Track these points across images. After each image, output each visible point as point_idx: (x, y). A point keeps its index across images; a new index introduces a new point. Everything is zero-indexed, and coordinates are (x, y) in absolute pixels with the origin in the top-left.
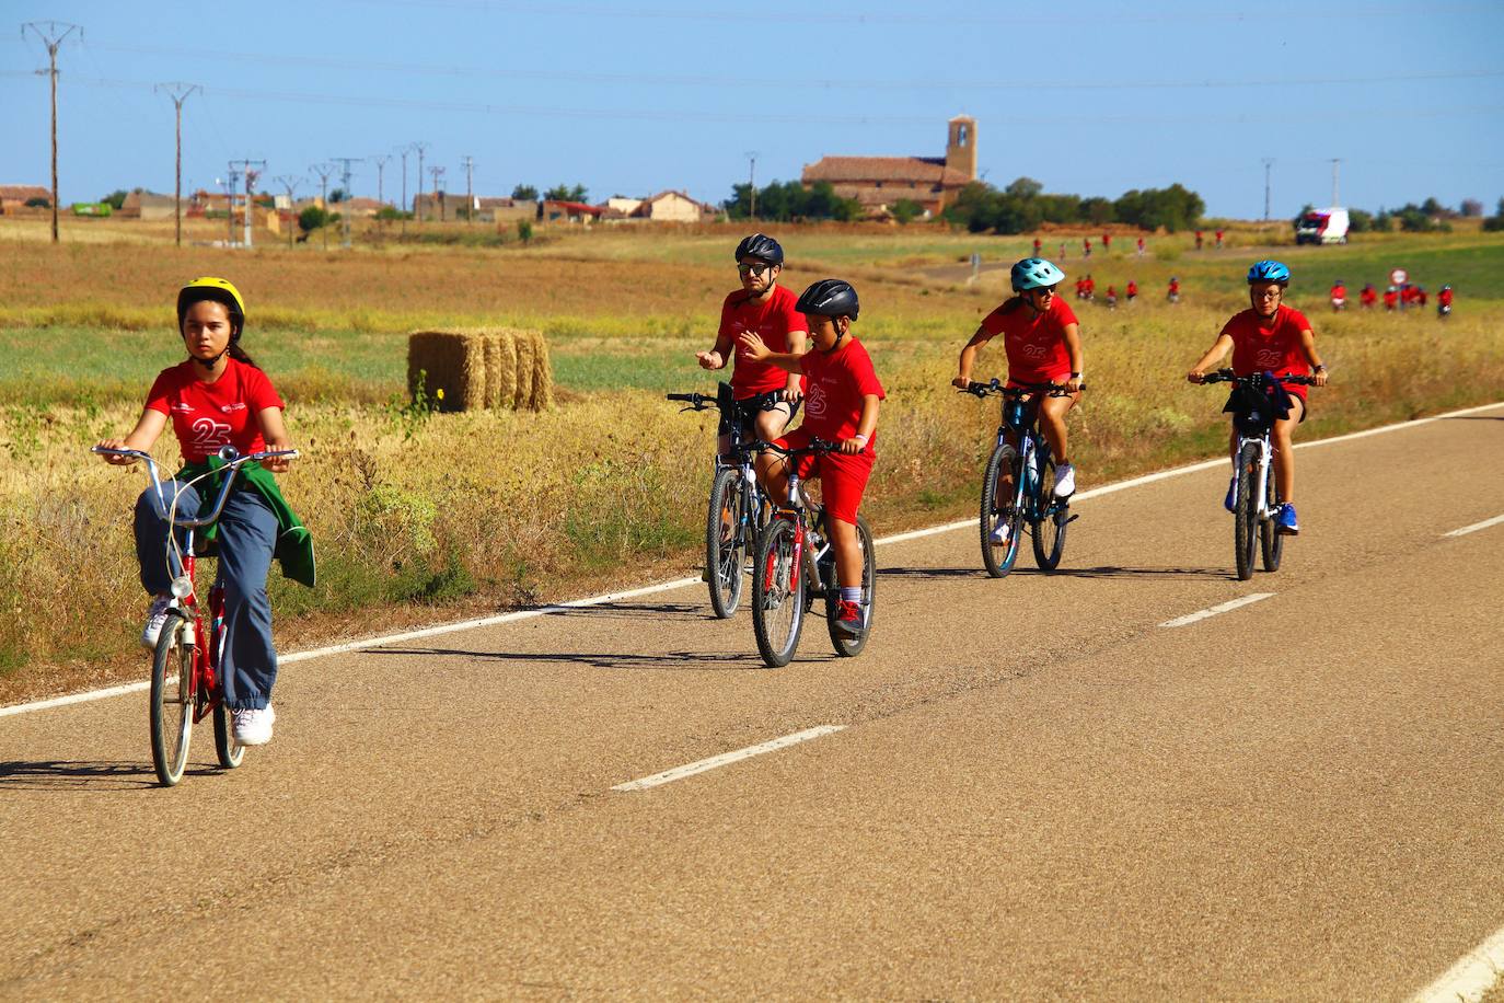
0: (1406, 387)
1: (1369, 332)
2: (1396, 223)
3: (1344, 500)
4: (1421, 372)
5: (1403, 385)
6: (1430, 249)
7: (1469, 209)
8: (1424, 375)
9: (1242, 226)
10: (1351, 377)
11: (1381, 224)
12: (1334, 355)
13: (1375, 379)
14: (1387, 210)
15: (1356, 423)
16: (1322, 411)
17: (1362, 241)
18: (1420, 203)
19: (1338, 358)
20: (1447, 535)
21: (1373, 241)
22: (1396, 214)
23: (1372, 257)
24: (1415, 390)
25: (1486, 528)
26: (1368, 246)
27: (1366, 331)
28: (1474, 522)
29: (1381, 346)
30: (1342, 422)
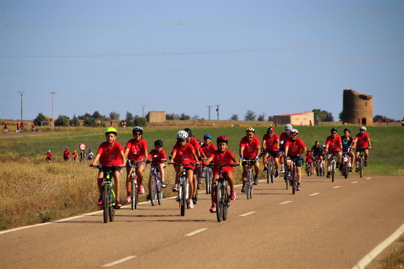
0: (86, 198)
1: (69, 172)
2: (81, 122)
3: (58, 250)
4: (93, 191)
5: (85, 197)
6: (96, 134)
7: (113, 116)
8: (94, 192)
9: (10, 122)
10: (61, 193)
11: (74, 122)
12: (53, 183)
13: (72, 193)
14: (77, 116)
15: (63, 214)
16: (47, 209)
17: (66, 130)
18: (92, 114)
19: (55, 184)
20: (104, 266)
21: (71, 130)
22: (81, 118)
23: (70, 138)
24: (90, 199)
25: (121, 263)
26: (69, 132)
27: (67, 172)
28: (116, 260)
29: (74, 178)
30: (57, 214)
